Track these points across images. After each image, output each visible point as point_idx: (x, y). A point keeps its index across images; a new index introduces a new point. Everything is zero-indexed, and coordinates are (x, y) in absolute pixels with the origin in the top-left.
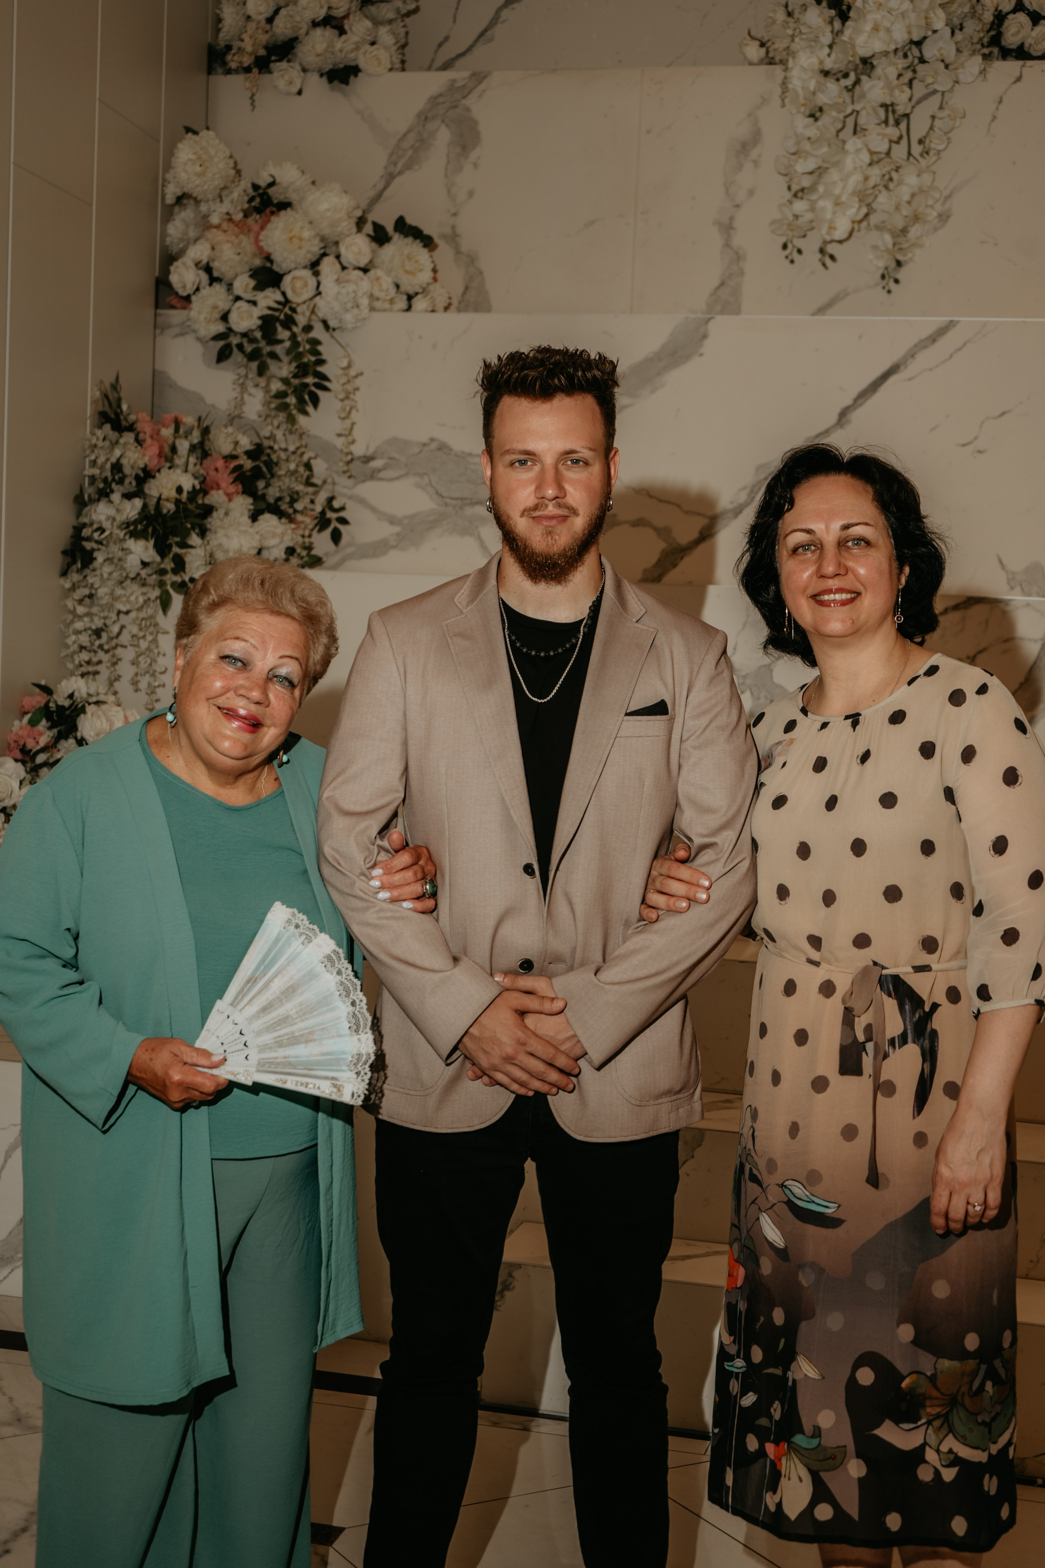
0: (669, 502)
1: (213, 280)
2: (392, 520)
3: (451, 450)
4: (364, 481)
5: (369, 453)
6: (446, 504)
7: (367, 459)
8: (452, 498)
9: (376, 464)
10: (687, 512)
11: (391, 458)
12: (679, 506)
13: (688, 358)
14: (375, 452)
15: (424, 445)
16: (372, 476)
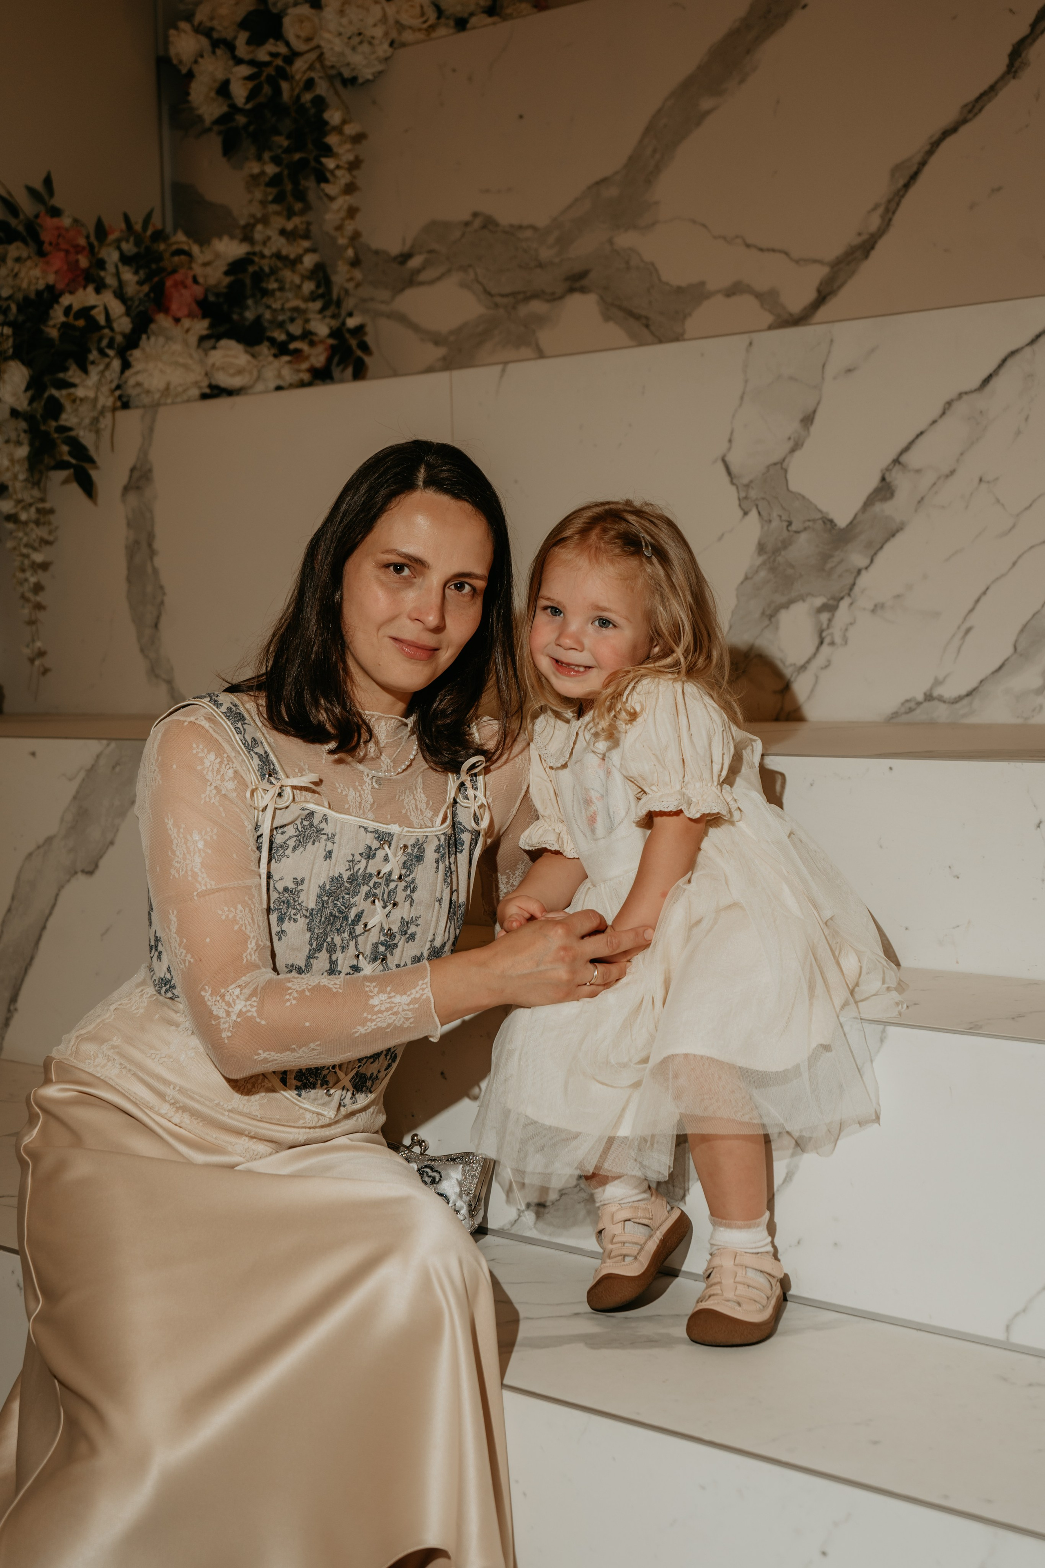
0: (773, 250)
1: (216, 44)
2: (437, 340)
3: (497, 224)
4: (402, 290)
5: (406, 249)
6: (496, 305)
7: (405, 258)
8: (502, 296)
9: (415, 262)
10: (797, 262)
11: (431, 252)
12: (787, 254)
13: (786, 15)
14: (412, 247)
15: (467, 224)
16: (411, 281)
